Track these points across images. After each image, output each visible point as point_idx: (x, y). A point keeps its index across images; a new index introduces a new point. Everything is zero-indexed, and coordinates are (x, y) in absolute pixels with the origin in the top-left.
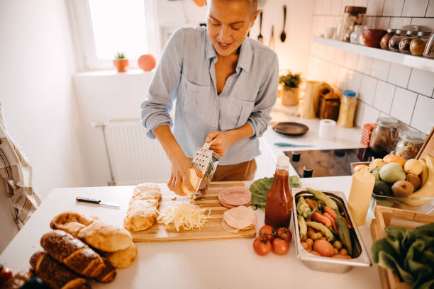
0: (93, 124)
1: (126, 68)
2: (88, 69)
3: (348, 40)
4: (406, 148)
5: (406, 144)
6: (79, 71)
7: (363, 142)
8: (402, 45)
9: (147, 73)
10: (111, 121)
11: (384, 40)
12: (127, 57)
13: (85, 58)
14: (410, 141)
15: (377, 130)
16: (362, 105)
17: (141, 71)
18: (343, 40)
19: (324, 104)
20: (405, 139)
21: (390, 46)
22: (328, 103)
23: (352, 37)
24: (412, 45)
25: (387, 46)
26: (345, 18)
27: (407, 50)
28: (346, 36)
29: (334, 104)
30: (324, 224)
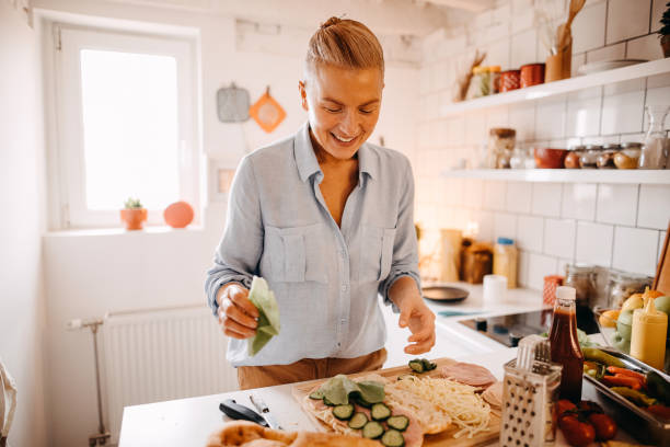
0: (77, 323)
1: (144, 224)
2: (69, 226)
3: (508, 166)
4: (626, 294)
5: (624, 289)
6: (51, 229)
8: (602, 161)
9: (180, 231)
10: (110, 315)
11: (569, 159)
12: (145, 205)
13: (65, 208)
15: (569, 281)
16: (525, 256)
17: (168, 229)
18: (497, 167)
19: (471, 260)
20: (620, 282)
21: (581, 164)
22: (478, 256)
23: (513, 162)
24: (618, 159)
25: (577, 165)
26: (493, 141)
27: (611, 164)
28: (503, 162)
29: (485, 258)
30: (631, 388)
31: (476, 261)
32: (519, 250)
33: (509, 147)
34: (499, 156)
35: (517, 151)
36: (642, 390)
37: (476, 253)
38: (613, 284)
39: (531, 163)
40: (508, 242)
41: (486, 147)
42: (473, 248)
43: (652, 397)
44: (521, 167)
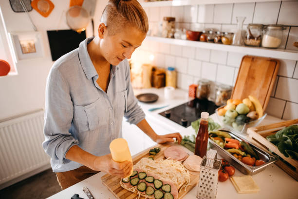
3: (173, 37)
4: (222, 94)
5: (221, 92)
7: (190, 96)
8: (216, 39)
11: (202, 37)
14: (223, 90)
15: (200, 87)
18: (167, 37)
19: (157, 78)
20: (220, 89)
21: (207, 40)
22: (160, 76)
23: (176, 35)
24: (224, 40)
25: (206, 40)
26: (165, 23)
27: (220, 42)
28: (171, 35)
29: (162, 76)
30: (235, 148)
31: (159, 79)
32: (177, 72)
33: (173, 27)
34: (169, 32)
35: (177, 30)
36: (239, 149)
37: (158, 75)
38: (217, 90)
39: (184, 37)
40: (172, 69)
41: (162, 25)
42: (157, 73)
43: (243, 151)
44: (180, 38)
